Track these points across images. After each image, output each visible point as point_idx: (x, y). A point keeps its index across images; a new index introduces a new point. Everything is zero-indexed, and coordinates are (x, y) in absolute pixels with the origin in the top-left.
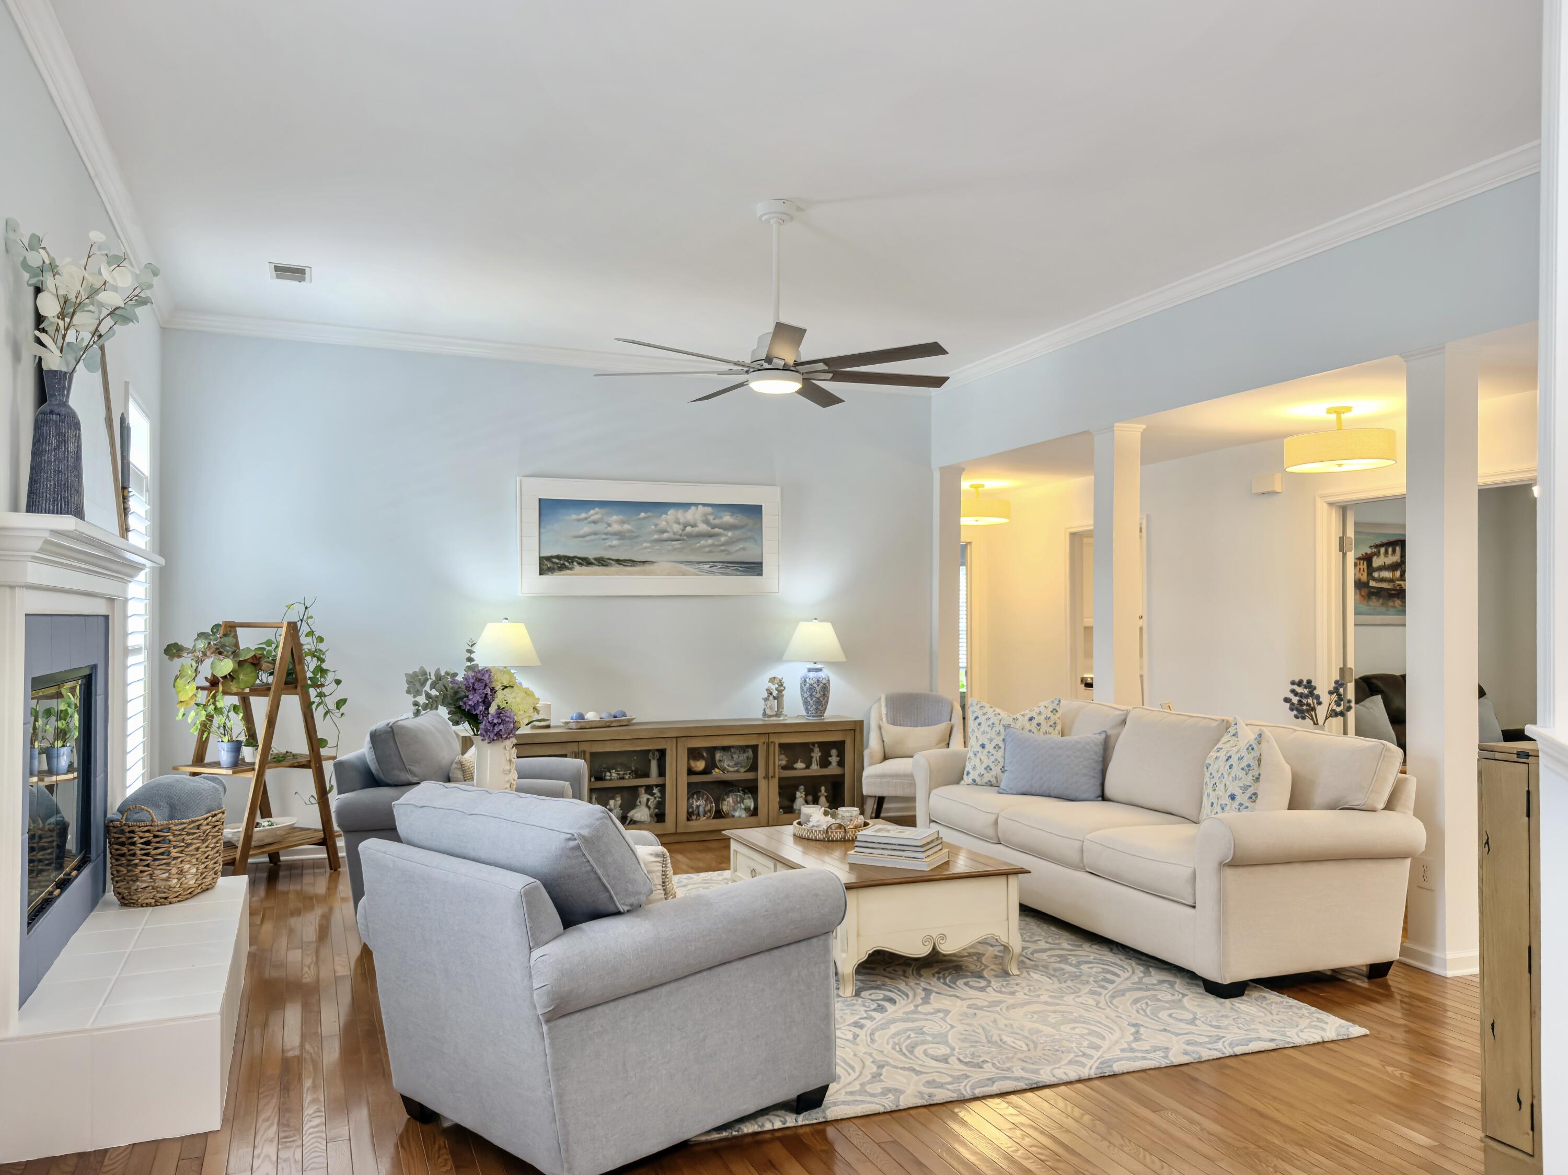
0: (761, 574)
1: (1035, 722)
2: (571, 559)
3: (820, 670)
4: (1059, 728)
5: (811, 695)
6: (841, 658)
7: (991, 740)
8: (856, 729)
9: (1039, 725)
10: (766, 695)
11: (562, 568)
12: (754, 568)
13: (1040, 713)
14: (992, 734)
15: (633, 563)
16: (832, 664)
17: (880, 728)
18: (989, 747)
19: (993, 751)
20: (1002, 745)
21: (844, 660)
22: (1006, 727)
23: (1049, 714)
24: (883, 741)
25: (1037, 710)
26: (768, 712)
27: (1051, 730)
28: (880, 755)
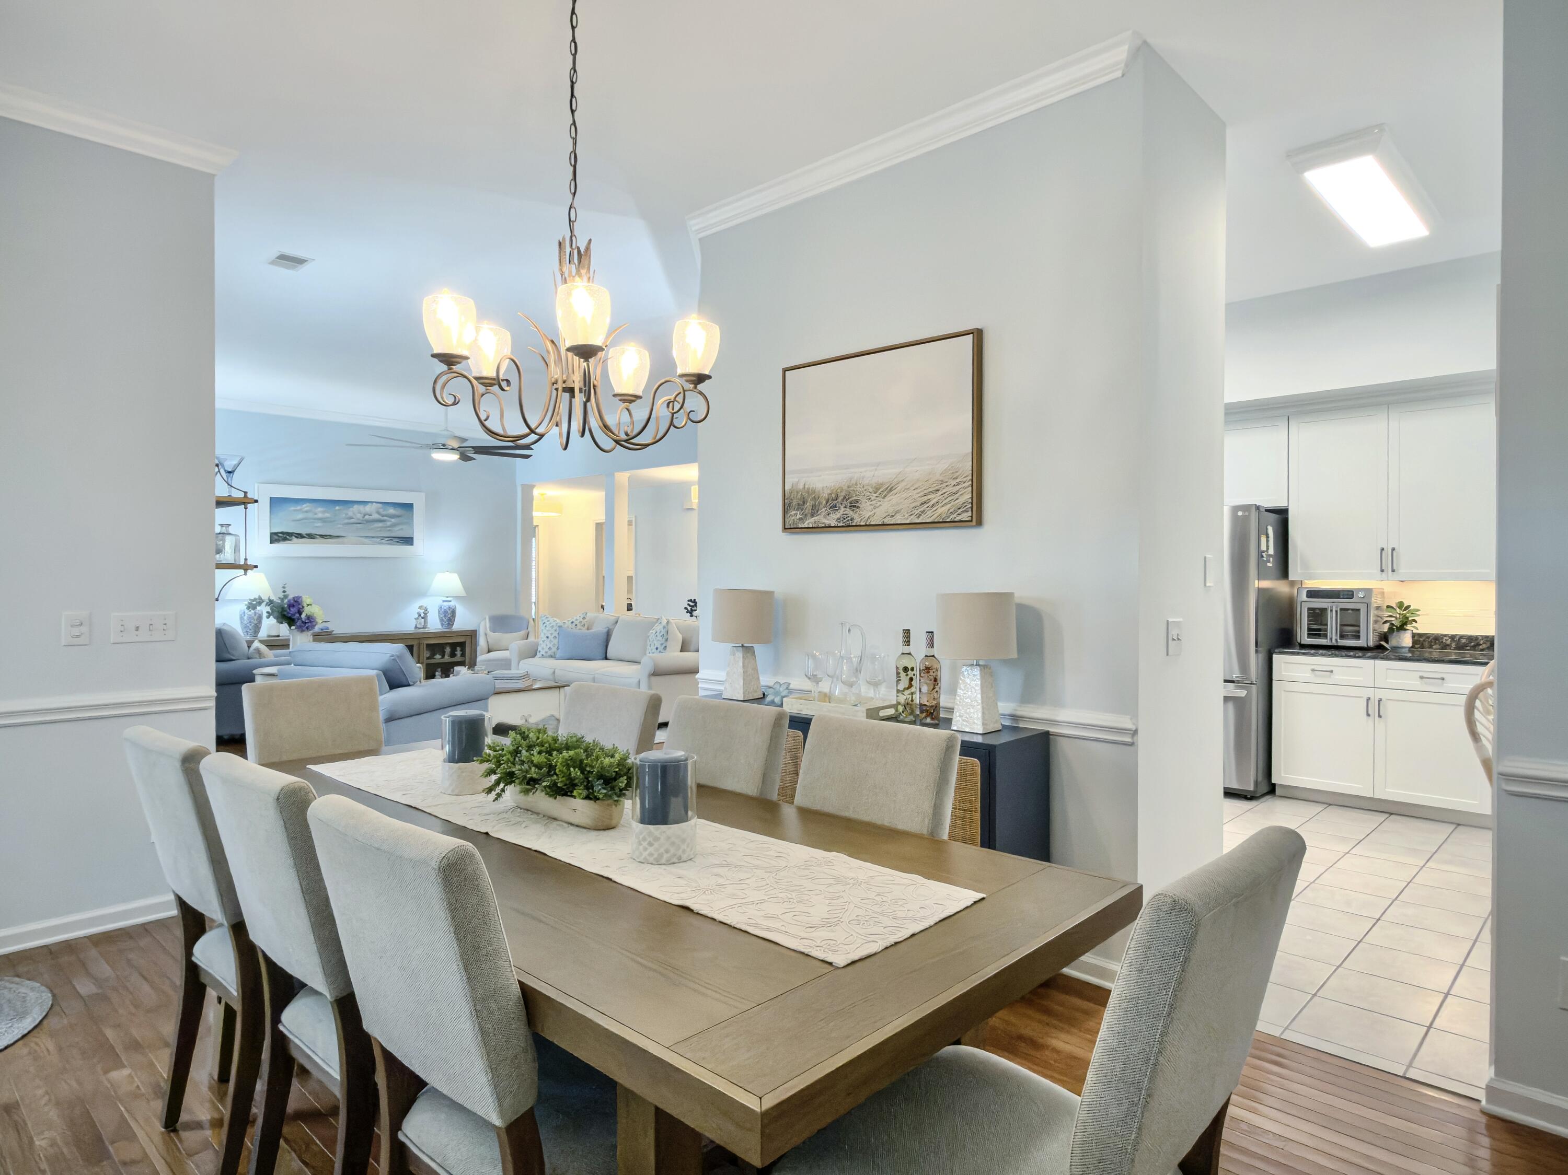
0: (412, 545)
1: (574, 624)
2: (290, 534)
3: (450, 601)
4: (586, 626)
5: (445, 616)
6: (463, 593)
7: (552, 634)
8: (473, 635)
9: (576, 625)
10: (417, 616)
11: (285, 539)
12: (409, 541)
13: (577, 620)
14: (553, 631)
15: (331, 537)
16: (458, 598)
17: (486, 634)
18: (551, 637)
19: (552, 639)
20: (557, 636)
21: (465, 595)
22: (560, 627)
23: (581, 620)
24: (488, 642)
25: (575, 618)
26: (418, 626)
27: (582, 628)
28: (486, 650)
